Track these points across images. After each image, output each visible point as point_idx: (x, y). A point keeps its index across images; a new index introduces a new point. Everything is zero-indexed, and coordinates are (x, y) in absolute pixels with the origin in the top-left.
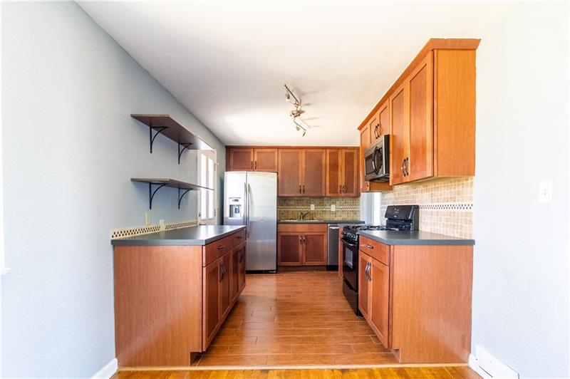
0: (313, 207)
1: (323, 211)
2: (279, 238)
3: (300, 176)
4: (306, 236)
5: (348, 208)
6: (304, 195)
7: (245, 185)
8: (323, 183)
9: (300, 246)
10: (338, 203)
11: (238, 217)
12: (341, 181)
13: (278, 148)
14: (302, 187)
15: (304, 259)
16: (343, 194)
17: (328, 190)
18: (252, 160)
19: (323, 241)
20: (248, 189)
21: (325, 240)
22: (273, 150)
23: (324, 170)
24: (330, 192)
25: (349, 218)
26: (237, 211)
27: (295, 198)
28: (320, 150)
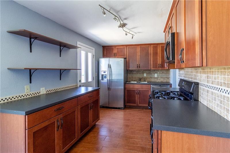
0: (145, 75)
1: (150, 77)
2: (126, 91)
3: (137, 59)
4: (139, 91)
5: (164, 75)
6: (139, 69)
7: (108, 65)
8: (150, 63)
9: (136, 95)
10: (158, 73)
11: (105, 80)
12: (159, 61)
13: (127, 46)
14: (138, 65)
15: (138, 103)
16: (160, 69)
17: (152, 66)
18: (114, 52)
20: (109, 66)
22: (124, 47)
23: (150, 56)
24: (153, 68)
25: (165, 81)
26: (106, 77)
27: (136, 70)
28: (148, 46)
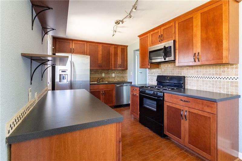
0: (103, 75)
1: (108, 77)
3: (99, 58)
4: (104, 91)
5: (120, 75)
6: (101, 69)
9: (101, 96)
10: (116, 73)
11: (65, 82)
12: (119, 62)
13: (87, 42)
14: (100, 64)
18: (71, 47)
19: (113, 93)
21: (114, 92)
22: (84, 43)
23: (111, 56)
24: (114, 67)
26: (64, 78)
27: (94, 70)
28: (109, 45)
